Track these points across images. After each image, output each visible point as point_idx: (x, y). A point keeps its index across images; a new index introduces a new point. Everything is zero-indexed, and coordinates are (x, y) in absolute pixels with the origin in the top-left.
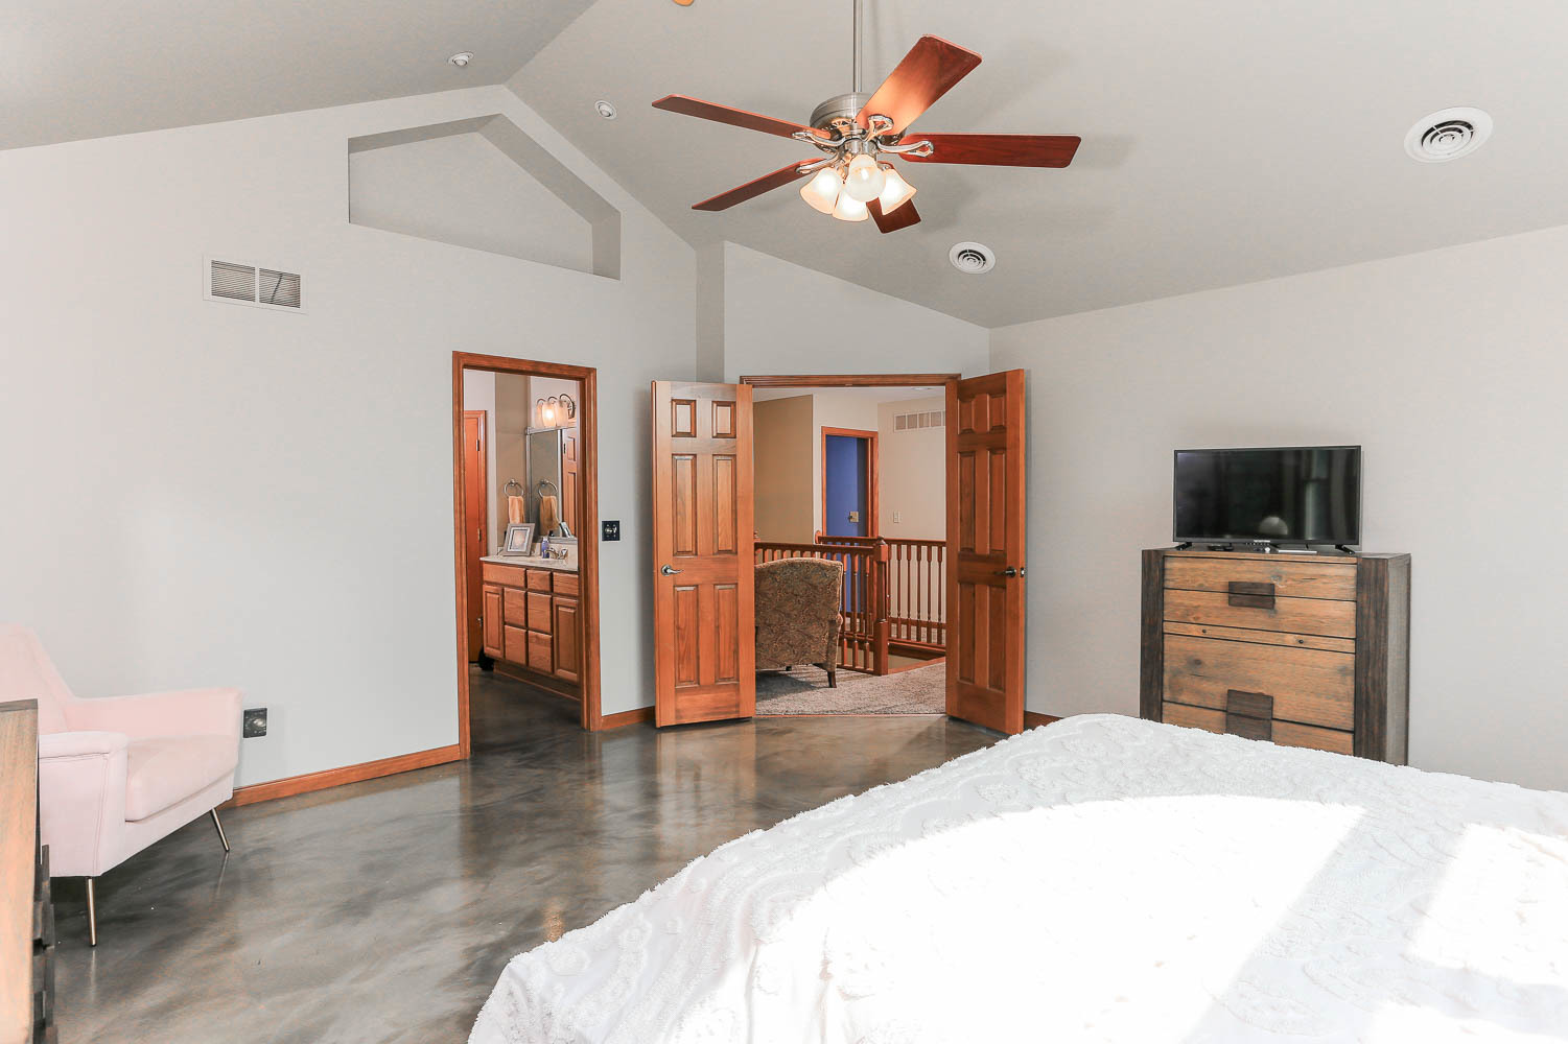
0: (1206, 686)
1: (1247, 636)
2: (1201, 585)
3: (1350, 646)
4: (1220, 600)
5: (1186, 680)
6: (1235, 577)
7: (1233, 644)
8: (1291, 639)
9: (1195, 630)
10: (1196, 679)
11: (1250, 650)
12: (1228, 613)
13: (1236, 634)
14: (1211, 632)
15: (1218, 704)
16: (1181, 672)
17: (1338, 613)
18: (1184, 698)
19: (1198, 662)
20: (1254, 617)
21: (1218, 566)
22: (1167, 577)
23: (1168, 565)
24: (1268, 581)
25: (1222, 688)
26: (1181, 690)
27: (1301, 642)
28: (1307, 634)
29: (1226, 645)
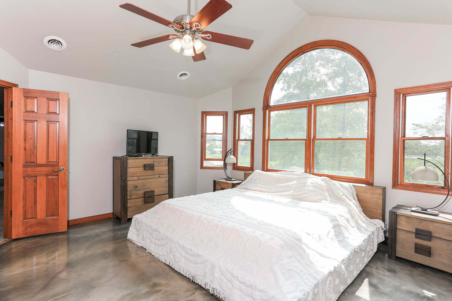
0: (139, 192)
1: (148, 177)
2: (137, 166)
3: (168, 175)
4: (142, 169)
5: (134, 192)
6: (145, 163)
7: (145, 180)
8: (157, 176)
9: (136, 178)
10: (136, 191)
11: (149, 181)
12: (143, 172)
13: (146, 177)
14: (140, 178)
15: (141, 196)
16: (132, 190)
17: (165, 169)
18: (133, 197)
19: (136, 187)
20: (150, 172)
21: (141, 160)
22: (128, 165)
23: (128, 161)
24: (152, 163)
25: (143, 192)
26: (132, 195)
27: (159, 176)
28: (160, 175)
29: (143, 180)
